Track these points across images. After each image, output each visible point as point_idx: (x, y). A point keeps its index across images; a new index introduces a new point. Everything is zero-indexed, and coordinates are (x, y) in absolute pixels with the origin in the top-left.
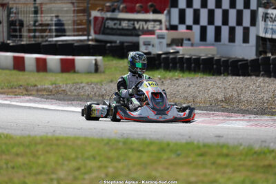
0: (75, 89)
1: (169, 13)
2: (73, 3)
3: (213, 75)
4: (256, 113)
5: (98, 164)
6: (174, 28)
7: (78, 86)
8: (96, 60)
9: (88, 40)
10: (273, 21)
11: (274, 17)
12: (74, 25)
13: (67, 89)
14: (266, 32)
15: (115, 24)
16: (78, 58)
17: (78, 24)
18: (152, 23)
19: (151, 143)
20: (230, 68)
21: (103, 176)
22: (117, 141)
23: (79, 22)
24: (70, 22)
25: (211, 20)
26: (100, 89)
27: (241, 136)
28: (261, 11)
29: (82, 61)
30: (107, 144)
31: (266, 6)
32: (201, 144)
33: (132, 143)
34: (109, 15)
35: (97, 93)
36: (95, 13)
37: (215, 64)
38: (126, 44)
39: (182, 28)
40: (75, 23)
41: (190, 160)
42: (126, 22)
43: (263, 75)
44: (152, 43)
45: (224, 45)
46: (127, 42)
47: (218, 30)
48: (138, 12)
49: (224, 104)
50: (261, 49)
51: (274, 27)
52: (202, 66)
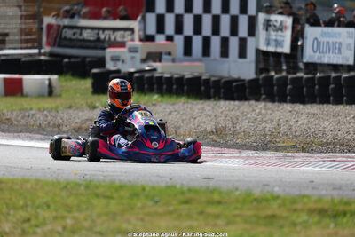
0: (23, 118)
1: (144, 19)
2: (20, 7)
3: (201, 99)
4: (256, 149)
5: (54, 214)
6: (150, 38)
7: (27, 114)
8: (50, 80)
9: (40, 54)
10: (278, 30)
11: (278, 24)
12: (21, 35)
13: (13, 117)
14: (268, 44)
15: (74, 34)
16: (27, 78)
17: (27, 34)
18: (122, 32)
19: (122, 187)
20: (222, 90)
21: (60, 229)
22: (78, 185)
23: (27, 30)
24: (16, 31)
25: (198, 29)
26: (56, 117)
27: (237, 178)
28: (262, 17)
29: (31, 81)
30: (66, 187)
31: (269, 10)
32: (185, 189)
33: (97, 187)
34: (66, 22)
35: (52, 123)
36: (48, 20)
37: (204, 85)
38: (88, 60)
39: (160, 39)
40: (22, 32)
41: (171, 208)
42: (89, 31)
43: (264, 100)
44: (122, 58)
45: (215, 60)
46: (89, 57)
47: (207, 42)
48: (105, 18)
49: (214, 137)
50: (261, 66)
51: (279, 38)
52: (186, 87)
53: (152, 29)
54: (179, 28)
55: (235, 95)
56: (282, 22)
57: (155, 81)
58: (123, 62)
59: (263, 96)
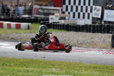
1: (62, 7)
9: (32, 17)
51: (98, 13)
52: (65, 28)
54: (72, 10)
55: (78, 30)
56: (99, 9)
57: (57, 25)
58: (54, 19)
59: (85, 31)
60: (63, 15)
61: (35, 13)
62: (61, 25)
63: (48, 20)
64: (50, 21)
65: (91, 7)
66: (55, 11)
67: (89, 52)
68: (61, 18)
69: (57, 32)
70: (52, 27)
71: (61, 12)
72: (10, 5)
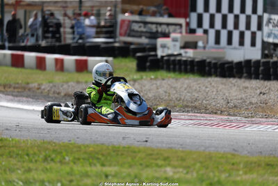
1: (189, 17)
6: (192, 31)
9: (115, 42)
10: (275, 26)
11: (276, 22)
18: (173, 27)
28: (266, 16)
42: (150, 25)
44: (167, 46)
47: (230, 34)
52: (196, 68)
53: (194, 25)
54: (212, 25)
55: (227, 74)
57: (177, 62)
58: (168, 48)
59: (245, 75)
60: (190, 38)
61: (123, 31)
62: (186, 61)
63: (154, 48)
64: (160, 53)
65: (260, 18)
66: (172, 28)
67: (255, 128)
68: (186, 46)
69: (177, 80)
70: (165, 66)
71: (186, 30)
72: (63, 12)
